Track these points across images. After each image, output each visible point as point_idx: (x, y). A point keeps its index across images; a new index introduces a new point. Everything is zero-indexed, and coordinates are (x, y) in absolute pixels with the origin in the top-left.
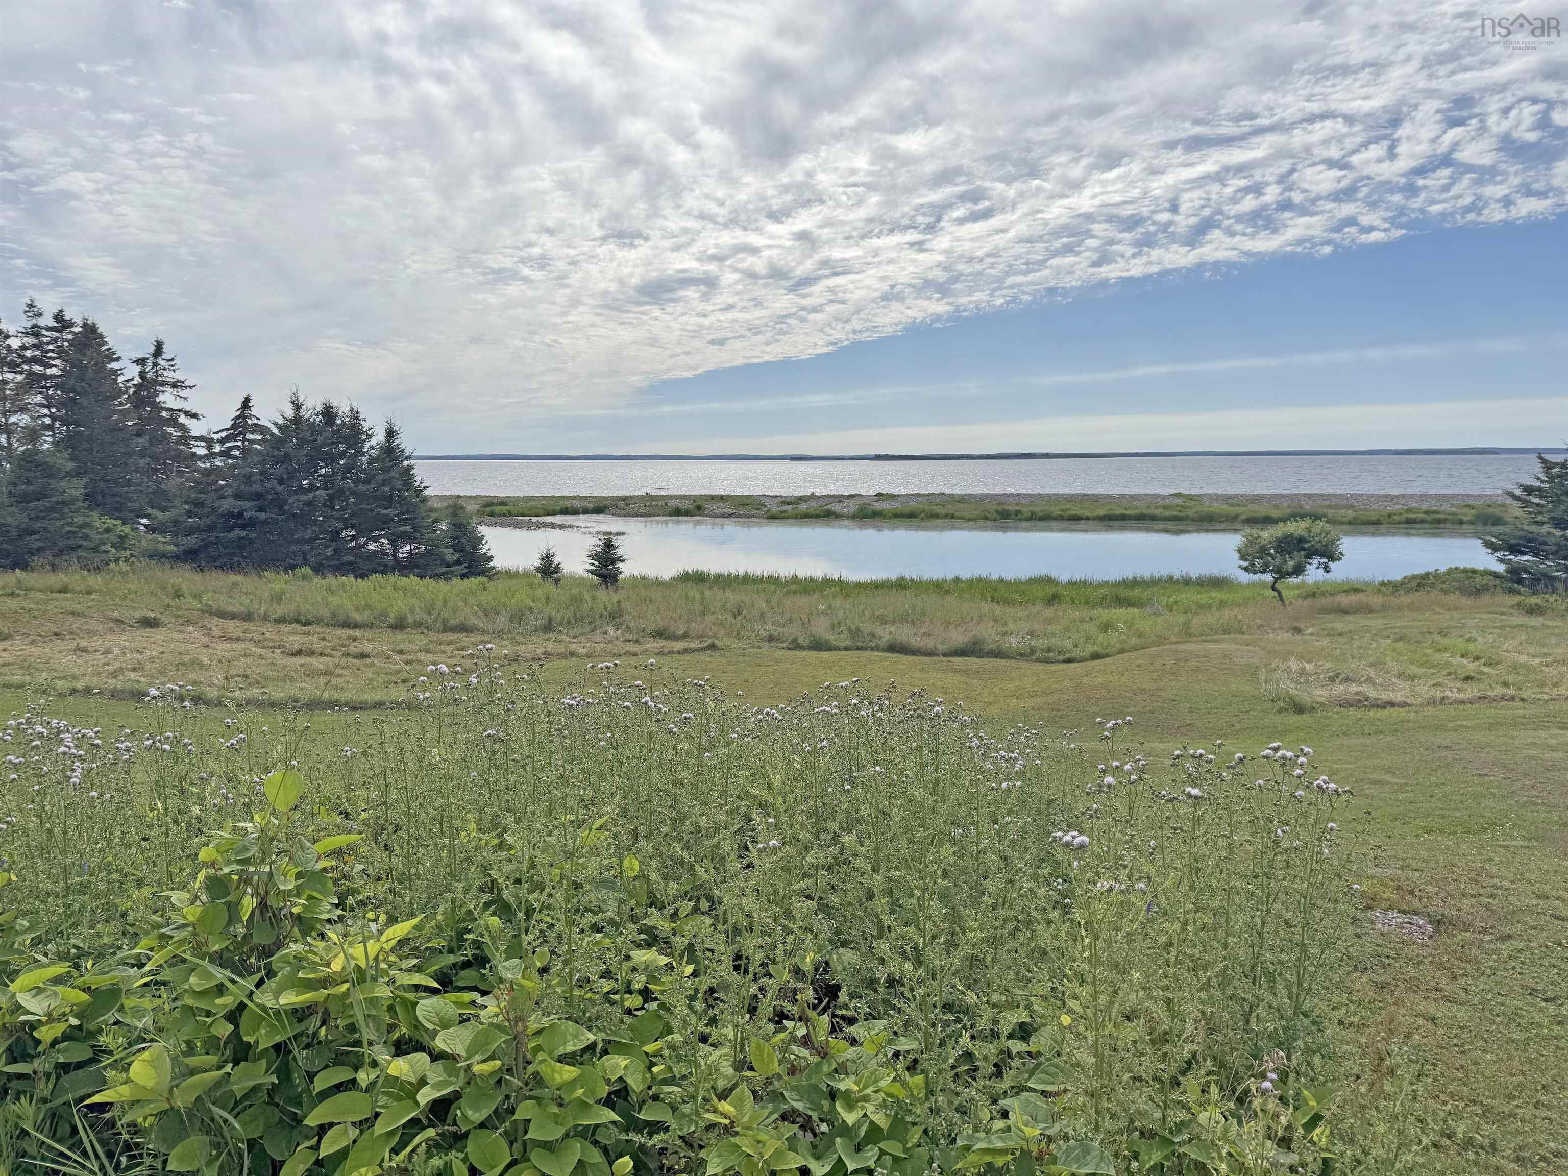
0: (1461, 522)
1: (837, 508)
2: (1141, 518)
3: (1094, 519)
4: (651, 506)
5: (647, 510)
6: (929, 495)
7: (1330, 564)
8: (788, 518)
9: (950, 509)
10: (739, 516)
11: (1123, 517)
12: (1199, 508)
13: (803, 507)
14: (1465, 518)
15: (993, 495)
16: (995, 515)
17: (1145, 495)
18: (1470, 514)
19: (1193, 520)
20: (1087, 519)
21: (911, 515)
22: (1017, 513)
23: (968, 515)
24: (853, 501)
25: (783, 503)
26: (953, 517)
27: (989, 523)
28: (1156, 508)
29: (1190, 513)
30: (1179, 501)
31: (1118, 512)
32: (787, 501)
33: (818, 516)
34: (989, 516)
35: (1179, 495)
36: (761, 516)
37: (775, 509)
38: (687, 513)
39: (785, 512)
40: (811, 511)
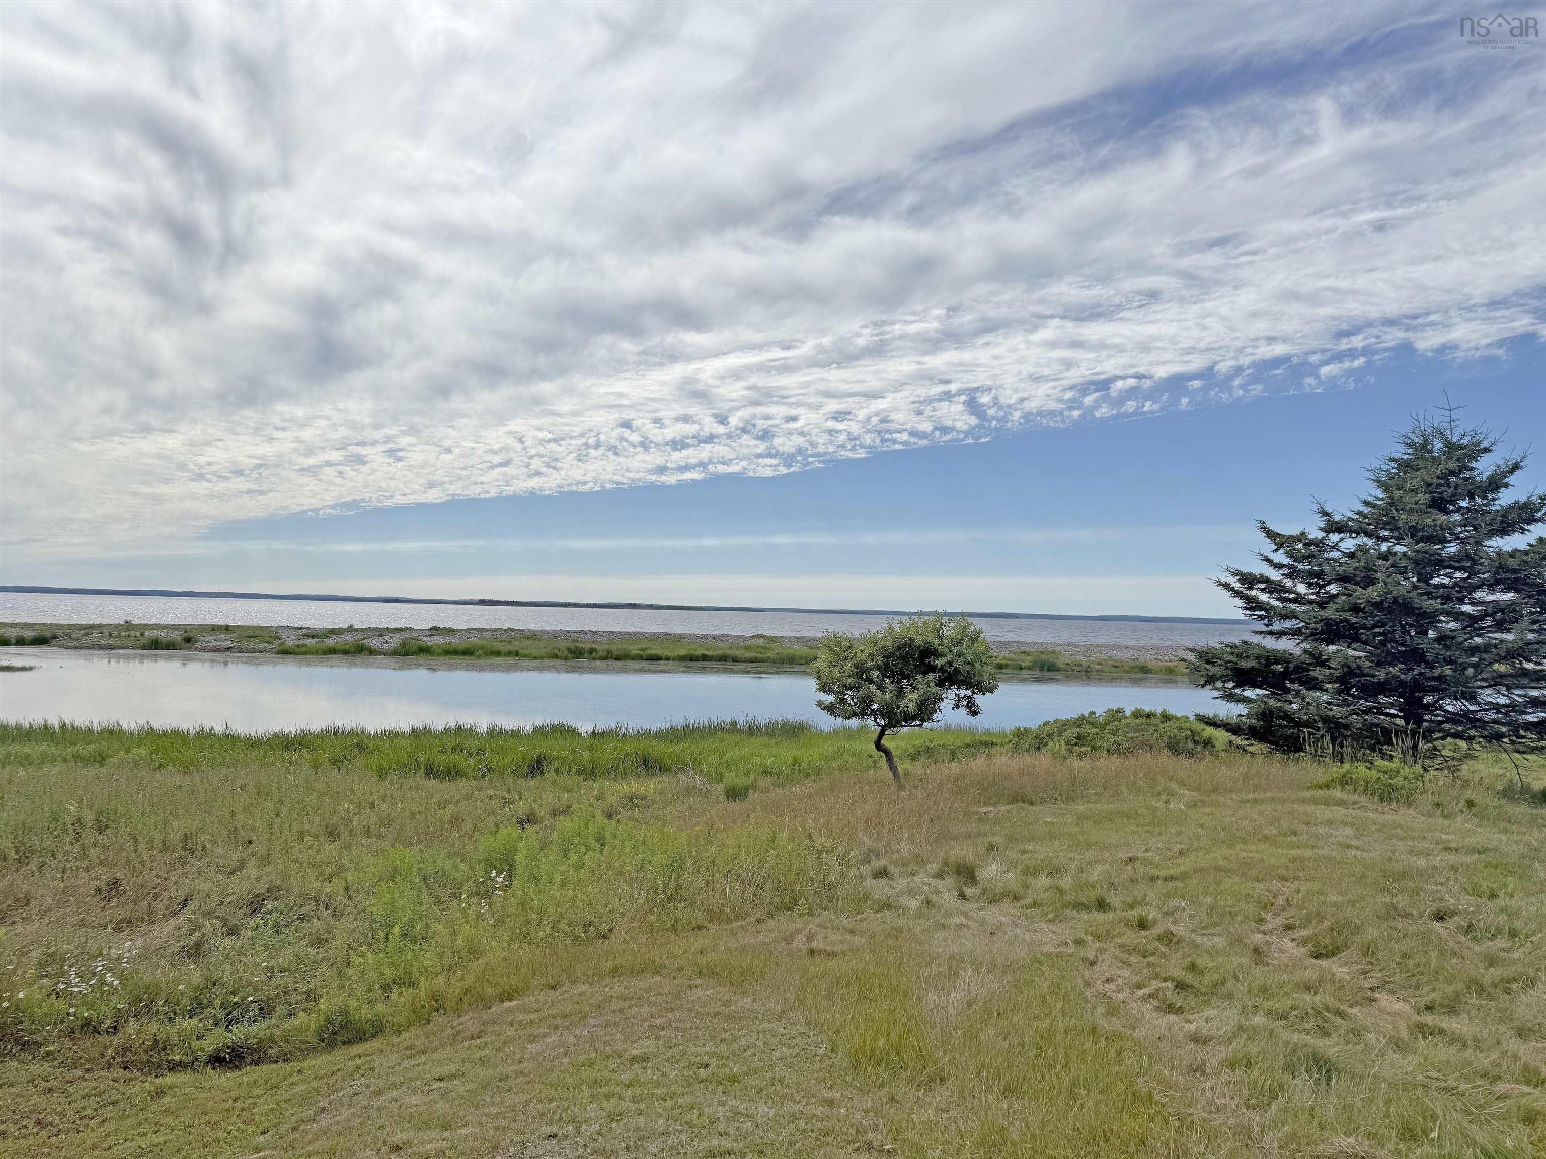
0: (1021, 668)
1: (375, 643)
2: (723, 659)
3: (674, 659)
4: (119, 636)
5: (111, 641)
6: (495, 630)
7: (979, 699)
8: (305, 653)
9: (516, 645)
10: (241, 651)
11: (705, 658)
12: (780, 650)
13: (330, 642)
14: (1023, 664)
15: (569, 632)
16: (566, 653)
17: (728, 636)
18: (1027, 661)
19: (774, 662)
20: (668, 659)
21: (467, 652)
22: (591, 651)
23: (535, 653)
24: (397, 635)
25: (307, 636)
26: (517, 654)
27: (558, 662)
28: (738, 649)
29: (770, 654)
30: (760, 642)
31: (699, 652)
32: (312, 634)
33: (346, 652)
34: (559, 654)
35: (761, 636)
36: (271, 651)
37: (291, 642)
38: (170, 646)
39: (304, 646)
40: (338, 647)
